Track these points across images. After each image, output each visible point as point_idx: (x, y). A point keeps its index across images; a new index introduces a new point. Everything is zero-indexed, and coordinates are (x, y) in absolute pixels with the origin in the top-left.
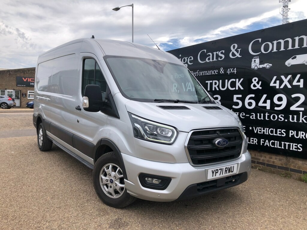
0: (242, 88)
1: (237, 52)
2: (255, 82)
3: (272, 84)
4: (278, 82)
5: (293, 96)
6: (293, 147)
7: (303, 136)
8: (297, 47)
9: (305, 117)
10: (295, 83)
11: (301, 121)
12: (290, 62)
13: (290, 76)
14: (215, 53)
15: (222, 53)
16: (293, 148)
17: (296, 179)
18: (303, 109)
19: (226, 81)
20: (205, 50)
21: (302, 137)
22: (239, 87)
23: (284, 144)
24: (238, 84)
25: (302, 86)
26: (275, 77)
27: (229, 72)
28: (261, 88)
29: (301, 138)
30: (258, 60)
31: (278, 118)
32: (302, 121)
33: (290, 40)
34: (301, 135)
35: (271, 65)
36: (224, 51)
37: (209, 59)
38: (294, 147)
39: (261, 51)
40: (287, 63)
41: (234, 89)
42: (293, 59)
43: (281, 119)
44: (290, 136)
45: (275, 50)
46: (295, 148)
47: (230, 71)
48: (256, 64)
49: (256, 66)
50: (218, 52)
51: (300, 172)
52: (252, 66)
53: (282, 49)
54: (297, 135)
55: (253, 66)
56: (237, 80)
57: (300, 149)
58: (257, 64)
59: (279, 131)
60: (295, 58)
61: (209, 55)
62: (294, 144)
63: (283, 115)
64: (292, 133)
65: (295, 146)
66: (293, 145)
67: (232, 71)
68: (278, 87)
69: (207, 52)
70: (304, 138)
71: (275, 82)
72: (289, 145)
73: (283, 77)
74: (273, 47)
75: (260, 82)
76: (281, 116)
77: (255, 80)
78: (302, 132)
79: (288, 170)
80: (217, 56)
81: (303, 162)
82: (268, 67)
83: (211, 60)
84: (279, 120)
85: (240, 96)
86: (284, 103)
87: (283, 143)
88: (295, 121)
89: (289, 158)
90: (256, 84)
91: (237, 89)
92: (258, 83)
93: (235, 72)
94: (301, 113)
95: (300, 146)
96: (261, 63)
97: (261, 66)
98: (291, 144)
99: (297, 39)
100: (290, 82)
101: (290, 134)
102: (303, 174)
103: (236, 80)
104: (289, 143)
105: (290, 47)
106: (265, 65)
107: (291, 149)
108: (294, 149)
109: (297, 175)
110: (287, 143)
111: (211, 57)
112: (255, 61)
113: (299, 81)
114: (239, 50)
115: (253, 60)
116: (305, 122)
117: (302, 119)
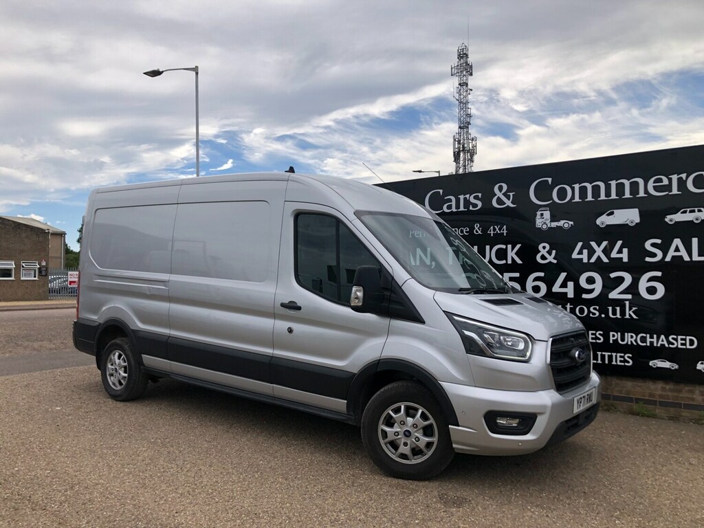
0: (519, 262)
1: (508, 198)
2: (543, 252)
3: (575, 255)
4: (585, 251)
5: (613, 275)
6: (617, 359)
7: (633, 340)
8: (614, 196)
9: (634, 309)
10: (614, 255)
11: (627, 316)
12: (604, 220)
13: (605, 243)
14: (462, 197)
15: (476, 198)
16: (616, 361)
17: (625, 413)
18: (629, 297)
19: (488, 247)
20: (441, 191)
21: (631, 341)
22: (513, 258)
23: (602, 355)
24: (512, 254)
25: (625, 260)
26: (580, 244)
27: (492, 232)
28: (555, 261)
29: (629, 343)
30: (547, 214)
31: (589, 312)
32: (630, 315)
33: (602, 185)
34: (630, 339)
35: (572, 223)
36: (480, 195)
37: (449, 207)
38: (619, 359)
39: (552, 199)
40: (598, 221)
41: (504, 262)
42: (608, 215)
43: (594, 314)
44: (611, 342)
45: (577, 199)
46: (621, 361)
47: (494, 229)
48: (543, 220)
49: (545, 223)
50: (467, 196)
51: (630, 400)
52: (537, 223)
53: (590, 198)
54: (623, 340)
55: (539, 222)
56: (510, 247)
57: (628, 362)
58: (547, 220)
59: (592, 334)
60: (612, 213)
61: (450, 200)
62: (619, 355)
63: (597, 307)
64: (614, 336)
65: (621, 357)
66: (616, 356)
67: (497, 230)
68: (585, 261)
69: (445, 194)
70: (635, 344)
71: (580, 253)
72: (610, 358)
73: (593, 244)
74: (573, 193)
75: (554, 252)
76: (595, 309)
77: (544, 248)
78: (630, 334)
79: (609, 399)
80: (467, 202)
81: (635, 383)
82: (566, 226)
83: (454, 209)
84: (591, 315)
85: (517, 275)
86: (598, 287)
87: (599, 353)
88: (618, 316)
89: (609, 378)
90: (547, 255)
91: (510, 262)
92: (549, 253)
93: (505, 232)
94: (627, 303)
95: (629, 357)
96: (553, 219)
97: (554, 224)
98: (614, 354)
99: (613, 183)
100: (607, 252)
101: (611, 338)
102: (636, 403)
103: (507, 247)
104: (610, 354)
105: (603, 197)
106: (561, 223)
107: (614, 363)
108: (619, 363)
109: (626, 405)
110: (607, 354)
111: (454, 203)
112: (542, 215)
113: (620, 251)
114: (511, 194)
115: (539, 213)
116: (635, 317)
117: (629, 313)
